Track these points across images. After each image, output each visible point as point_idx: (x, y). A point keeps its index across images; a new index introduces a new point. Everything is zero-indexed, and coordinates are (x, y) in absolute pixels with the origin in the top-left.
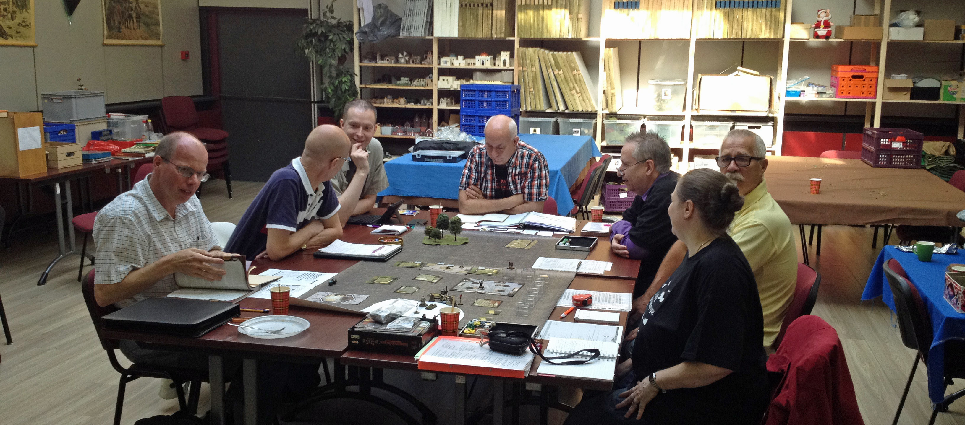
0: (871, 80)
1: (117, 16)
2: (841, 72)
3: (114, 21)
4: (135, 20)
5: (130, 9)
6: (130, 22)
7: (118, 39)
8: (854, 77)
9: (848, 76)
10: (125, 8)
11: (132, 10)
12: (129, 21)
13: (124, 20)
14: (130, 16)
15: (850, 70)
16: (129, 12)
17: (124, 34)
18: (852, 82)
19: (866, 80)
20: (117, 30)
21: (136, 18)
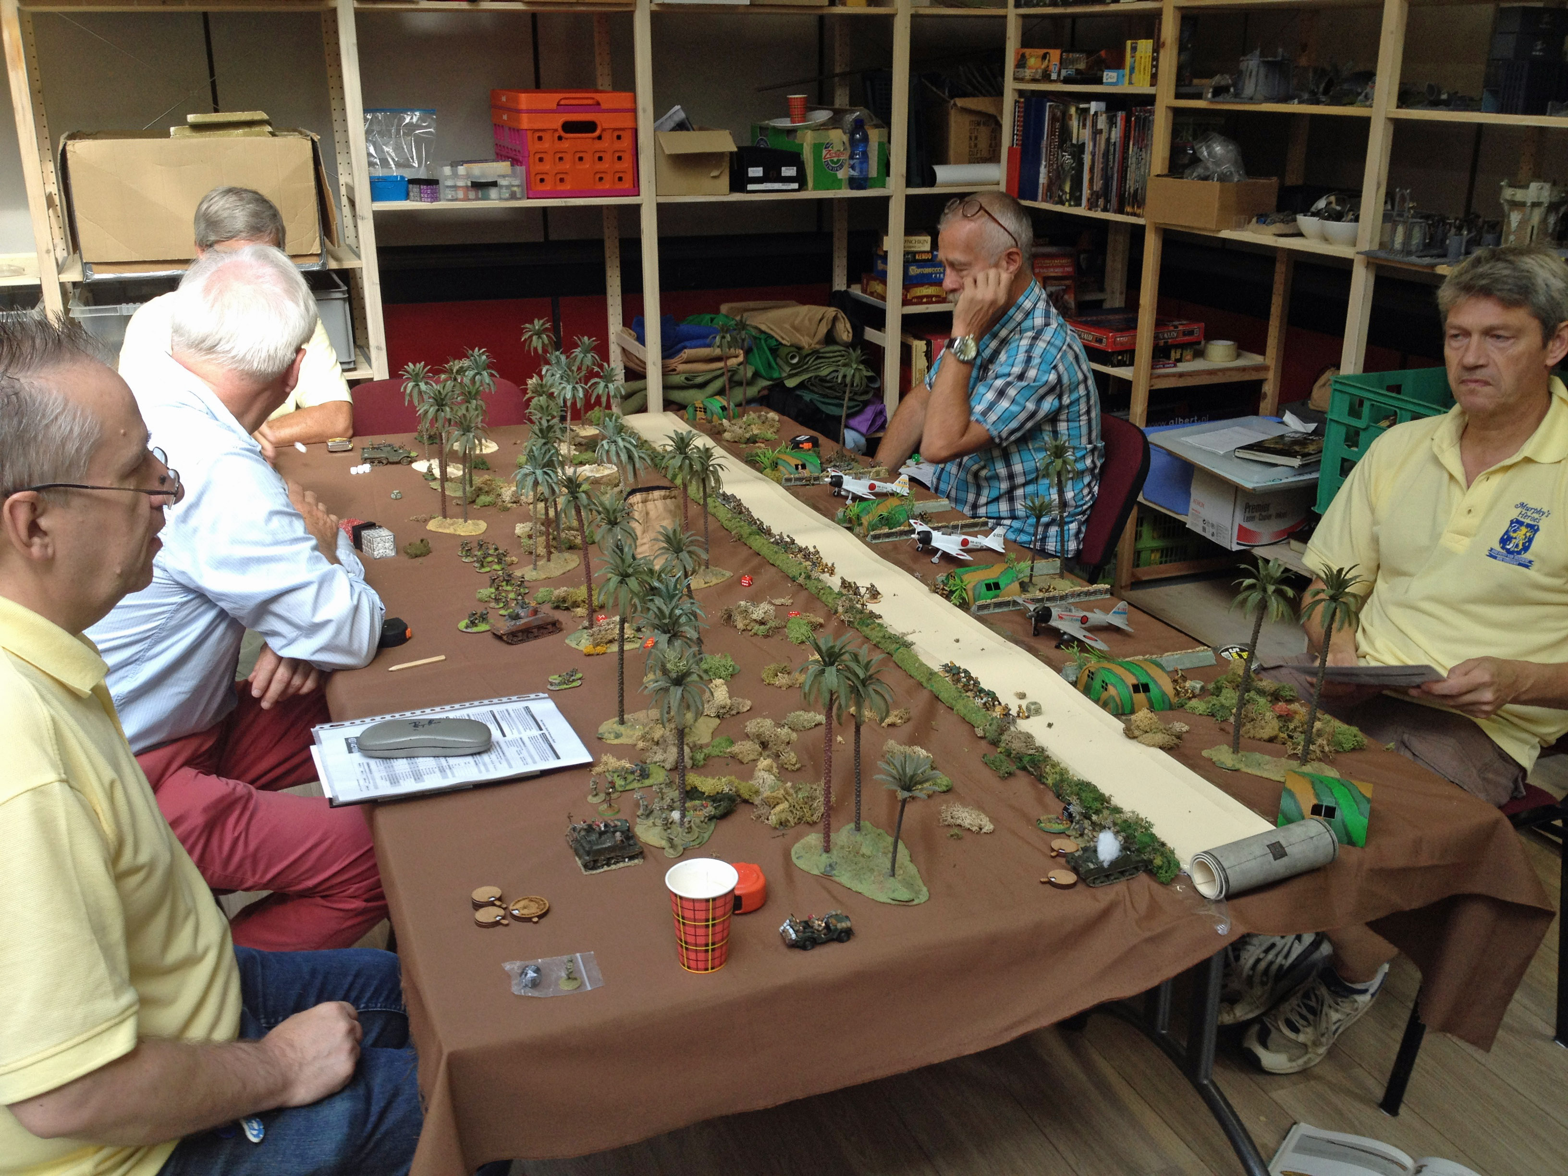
0: (619, 137)
2: (529, 111)
8: (570, 127)
9: (554, 126)
15: (554, 106)
18: (565, 145)
19: (606, 136)
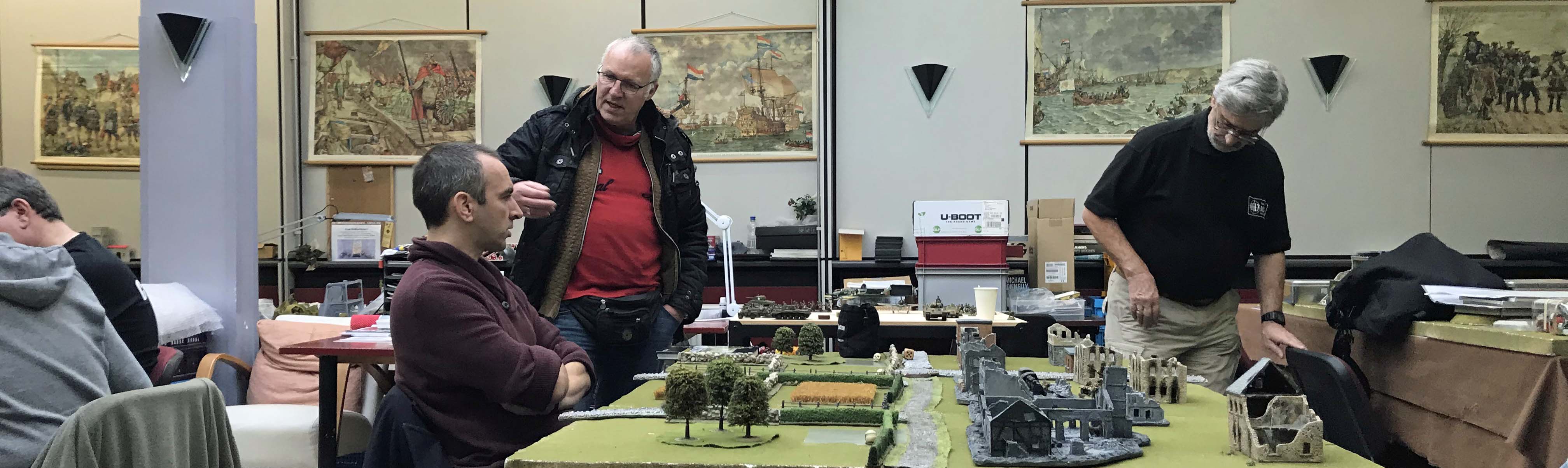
1: (1479, 88)
3: (1469, 100)
4: (1543, 94)
5: (1529, 73)
6: (1524, 99)
7: (1477, 131)
10: (1512, 73)
11: (1535, 73)
12: (1521, 96)
13: (1504, 96)
14: (1528, 89)
16: (1525, 79)
17: (1502, 123)
20: (1474, 115)
21: (1549, 89)
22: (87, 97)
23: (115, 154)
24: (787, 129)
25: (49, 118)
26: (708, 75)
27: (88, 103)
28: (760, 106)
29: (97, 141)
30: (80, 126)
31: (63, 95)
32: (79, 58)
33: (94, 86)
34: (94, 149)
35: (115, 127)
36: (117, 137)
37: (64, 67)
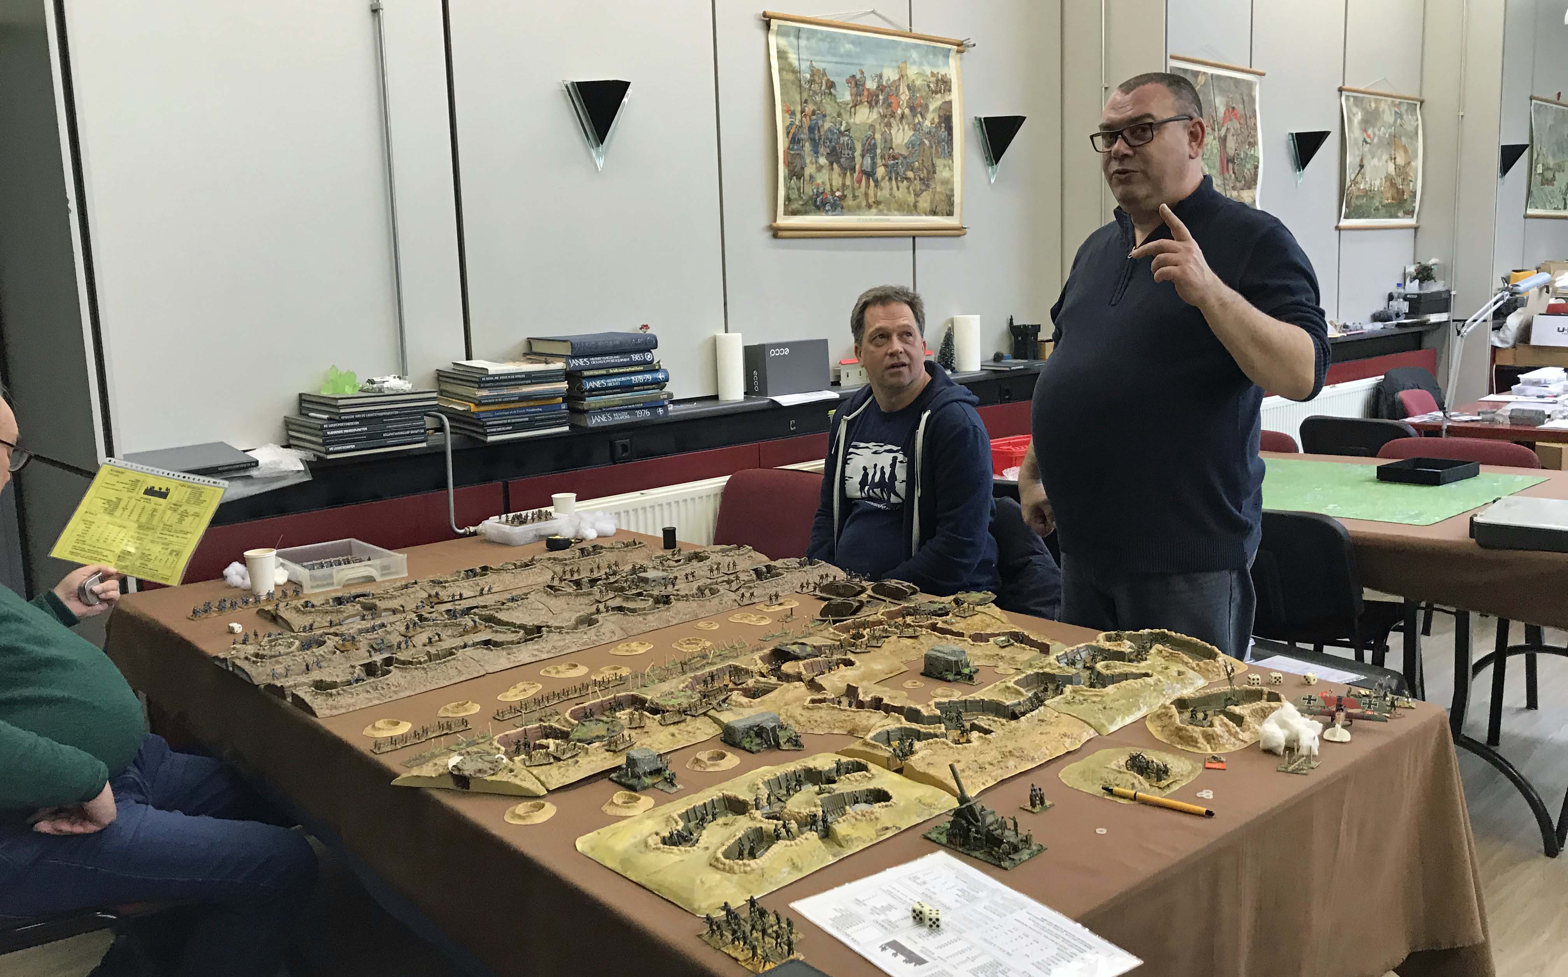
22: (839, 115)
23: (874, 210)
24: (1405, 197)
25: (792, 149)
26: (1372, 140)
27: (841, 124)
28: (1394, 173)
29: (853, 189)
30: (831, 164)
31: (809, 108)
32: (826, 45)
33: (845, 95)
34: (850, 202)
35: (874, 165)
36: (876, 182)
37: (807, 60)
